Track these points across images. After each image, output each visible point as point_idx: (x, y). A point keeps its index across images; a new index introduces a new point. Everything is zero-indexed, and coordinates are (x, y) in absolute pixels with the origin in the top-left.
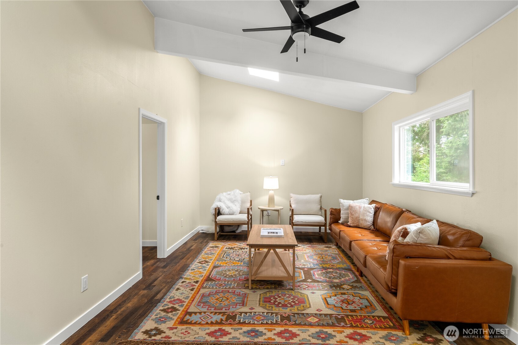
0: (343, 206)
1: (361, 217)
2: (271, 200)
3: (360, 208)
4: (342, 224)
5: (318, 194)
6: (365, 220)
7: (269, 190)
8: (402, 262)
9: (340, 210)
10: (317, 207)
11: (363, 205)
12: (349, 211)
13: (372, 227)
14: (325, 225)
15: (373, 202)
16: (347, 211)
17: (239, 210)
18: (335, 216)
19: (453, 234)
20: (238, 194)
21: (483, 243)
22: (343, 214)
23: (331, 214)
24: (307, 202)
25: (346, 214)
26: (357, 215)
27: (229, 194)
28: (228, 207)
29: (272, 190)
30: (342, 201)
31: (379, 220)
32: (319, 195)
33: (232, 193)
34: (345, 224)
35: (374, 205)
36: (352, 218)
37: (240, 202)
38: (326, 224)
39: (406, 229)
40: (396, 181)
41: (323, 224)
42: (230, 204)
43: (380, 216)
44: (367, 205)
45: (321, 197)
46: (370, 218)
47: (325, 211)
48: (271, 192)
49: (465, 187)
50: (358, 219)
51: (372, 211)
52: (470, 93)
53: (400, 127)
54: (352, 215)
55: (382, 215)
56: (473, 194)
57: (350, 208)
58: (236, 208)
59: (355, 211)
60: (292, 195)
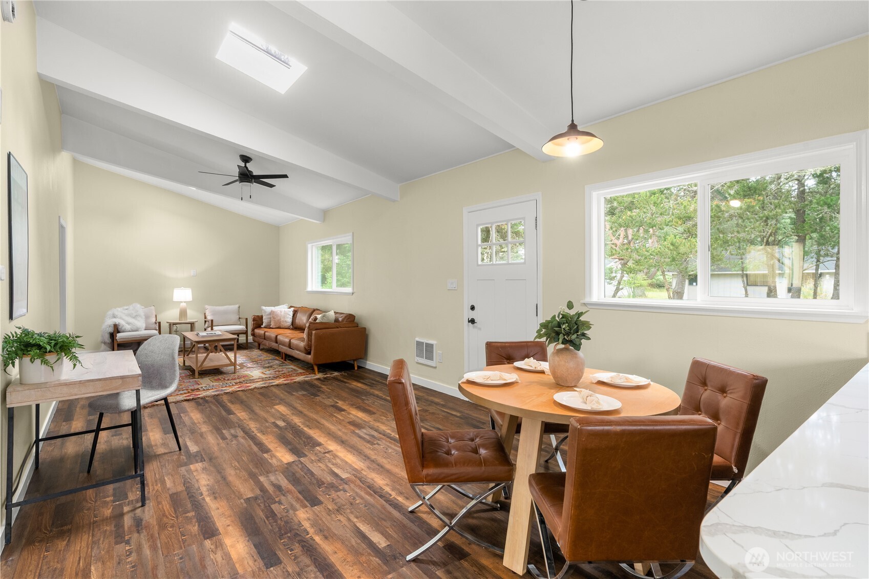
0: (265, 312)
1: (282, 319)
2: (183, 313)
3: (281, 312)
4: (265, 327)
5: (236, 304)
6: (286, 322)
7: (181, 302)
8: (314, 332)
9: (262, 317)
10: (235, 317)
11: (283, 310)
12: (271, 316)
13: (292, 327)
14: (246, 333)
15: (291, 307)
16: (269, 316)
17: (144, 326)
18: (258, 322)
19: (341, 317)
20: (139, 308)
21: (355, 321)
22: (265, 319)
23: (254, 320)
24: (225, 313)
25: (268, 318)
26: (278, 318)
27: (126, 309)
28: (129, 324)
29: (185, 302)
30: (264, 308)
31: (297, 321)
32: (237, 306)
33: (131, 307)
34: (268, 327)
35: (292, 309)
36: (275, 321)
37: (144, 317)
38: (247, 331)
39: (316, 317)
40: (309, 289)
41: (245, 332)
42: (131, 320)
43: (297, 317)
44: (287, 310)
45: (239, 307)
46: (289, 319)
47: (247, 319)
48: (183, 305)
49: (349, 290)
50: (279, 321)
51: (291, 314)
52: (351, 234)
53: (312, 246)
54: (274, 318)
55: (299, 315)
56: (353, 293)
57: (272, 313)
58: (141, 323)
59: (277, 315)
60: (207, 306)
